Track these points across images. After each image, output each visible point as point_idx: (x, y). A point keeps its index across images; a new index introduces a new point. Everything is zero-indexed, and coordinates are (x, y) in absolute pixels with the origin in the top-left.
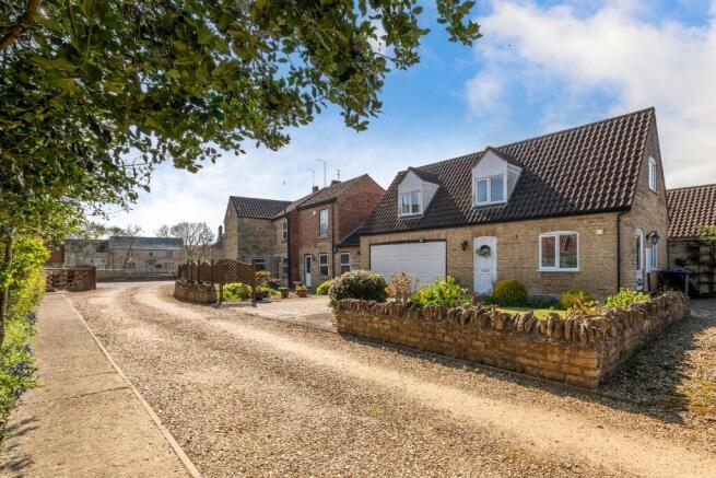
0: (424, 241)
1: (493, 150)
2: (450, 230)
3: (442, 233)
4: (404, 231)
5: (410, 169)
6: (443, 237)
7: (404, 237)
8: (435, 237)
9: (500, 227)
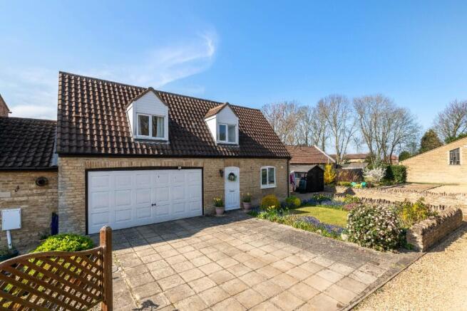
0: (183, 168)
1: (230, 106)
2: (207, 160)
3: (200, 162)
4: (154, 156)
5: (151, 89)
6: (200, 165)
7: (145, 162)
8: (193, 165)
9: (242, 161)
